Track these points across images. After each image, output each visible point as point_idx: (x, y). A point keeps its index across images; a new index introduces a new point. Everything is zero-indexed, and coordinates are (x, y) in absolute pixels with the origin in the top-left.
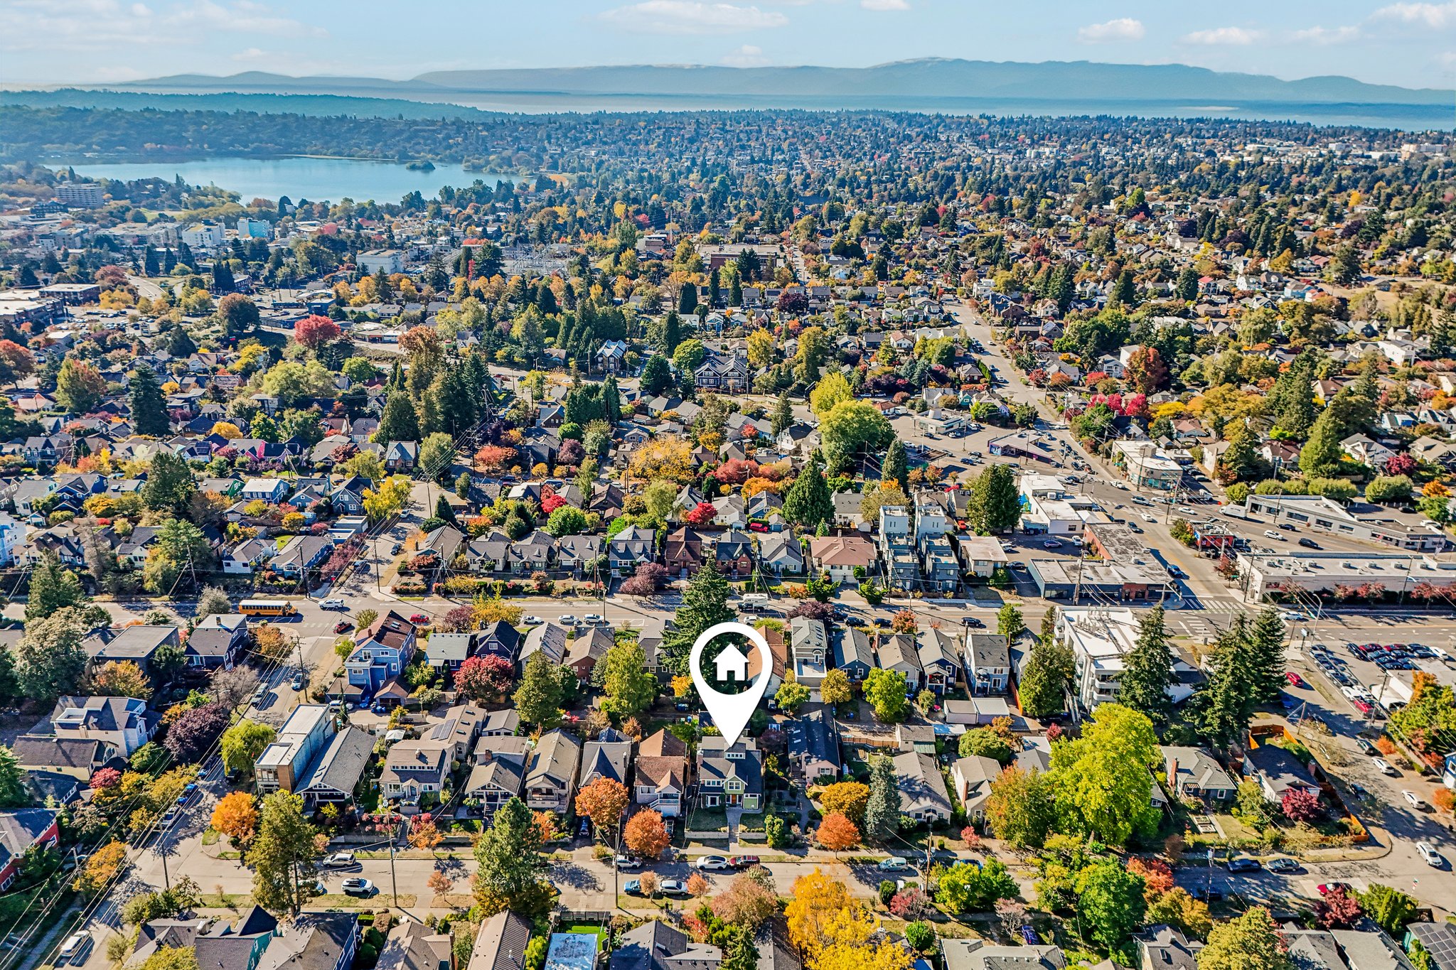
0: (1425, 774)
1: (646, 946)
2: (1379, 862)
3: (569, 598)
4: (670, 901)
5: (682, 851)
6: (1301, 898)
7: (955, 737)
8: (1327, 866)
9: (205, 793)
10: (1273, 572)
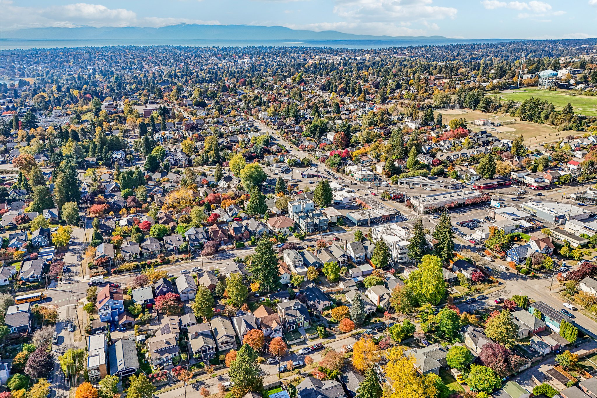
0: (501, 259)
1: (311, 387)
2: (505, 289)
3: (177, 263)
4: (299, 370)
5: (290, 350)
6: (491, 306)
7: (361, 281)
8: (492, 294)
9: (56, 390)
10: (425, 203)
